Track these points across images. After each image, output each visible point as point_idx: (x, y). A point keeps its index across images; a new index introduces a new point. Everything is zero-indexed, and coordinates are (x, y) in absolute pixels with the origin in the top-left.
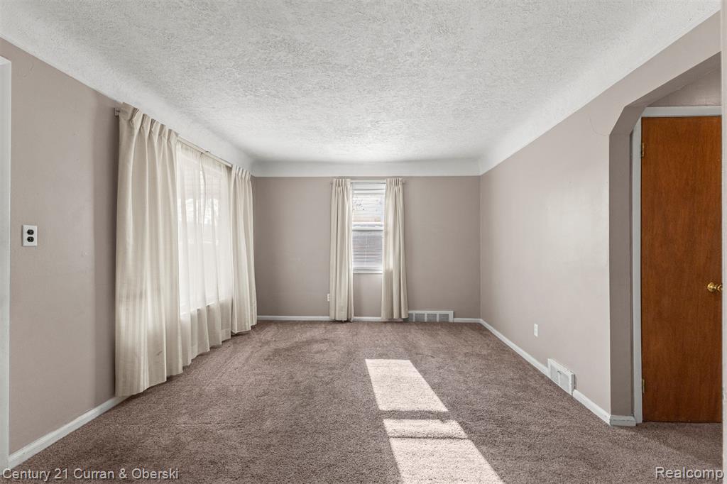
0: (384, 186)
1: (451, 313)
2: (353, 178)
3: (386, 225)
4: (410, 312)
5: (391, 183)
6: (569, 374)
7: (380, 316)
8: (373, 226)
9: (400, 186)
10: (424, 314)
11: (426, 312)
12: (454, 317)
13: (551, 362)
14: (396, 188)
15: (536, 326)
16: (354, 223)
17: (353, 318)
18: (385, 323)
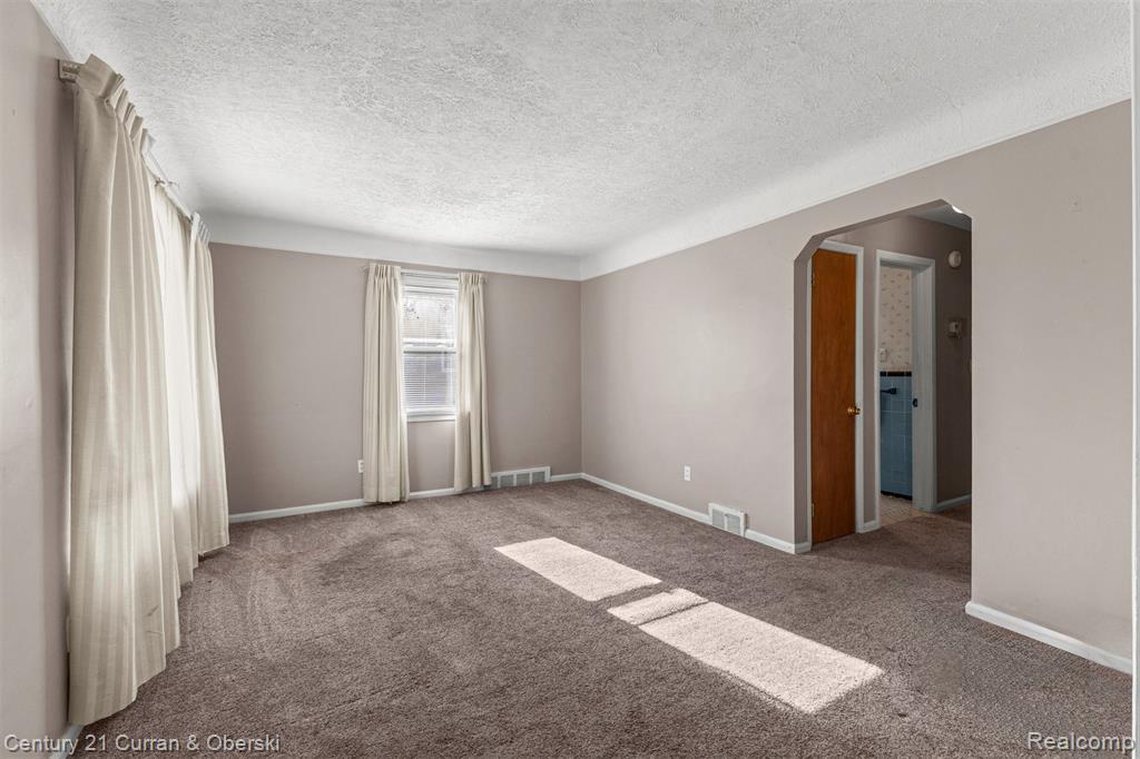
0: (456, 284)
1: (547, 469)
2: (404, 265)
3: (461, 345)
4: (494, 475)
5: (467, 280)
6: (741, 516)
7: (452, 486)
8: (434, 344)
9: (480, 286)
10: (512, 476)
11: (515, 472)
12: (551, 475)
13: (713, 506)
14: (475, 288)
15: (687, 469)
16: (406, 340)
17: (410, 495)
18: (460, 495)
